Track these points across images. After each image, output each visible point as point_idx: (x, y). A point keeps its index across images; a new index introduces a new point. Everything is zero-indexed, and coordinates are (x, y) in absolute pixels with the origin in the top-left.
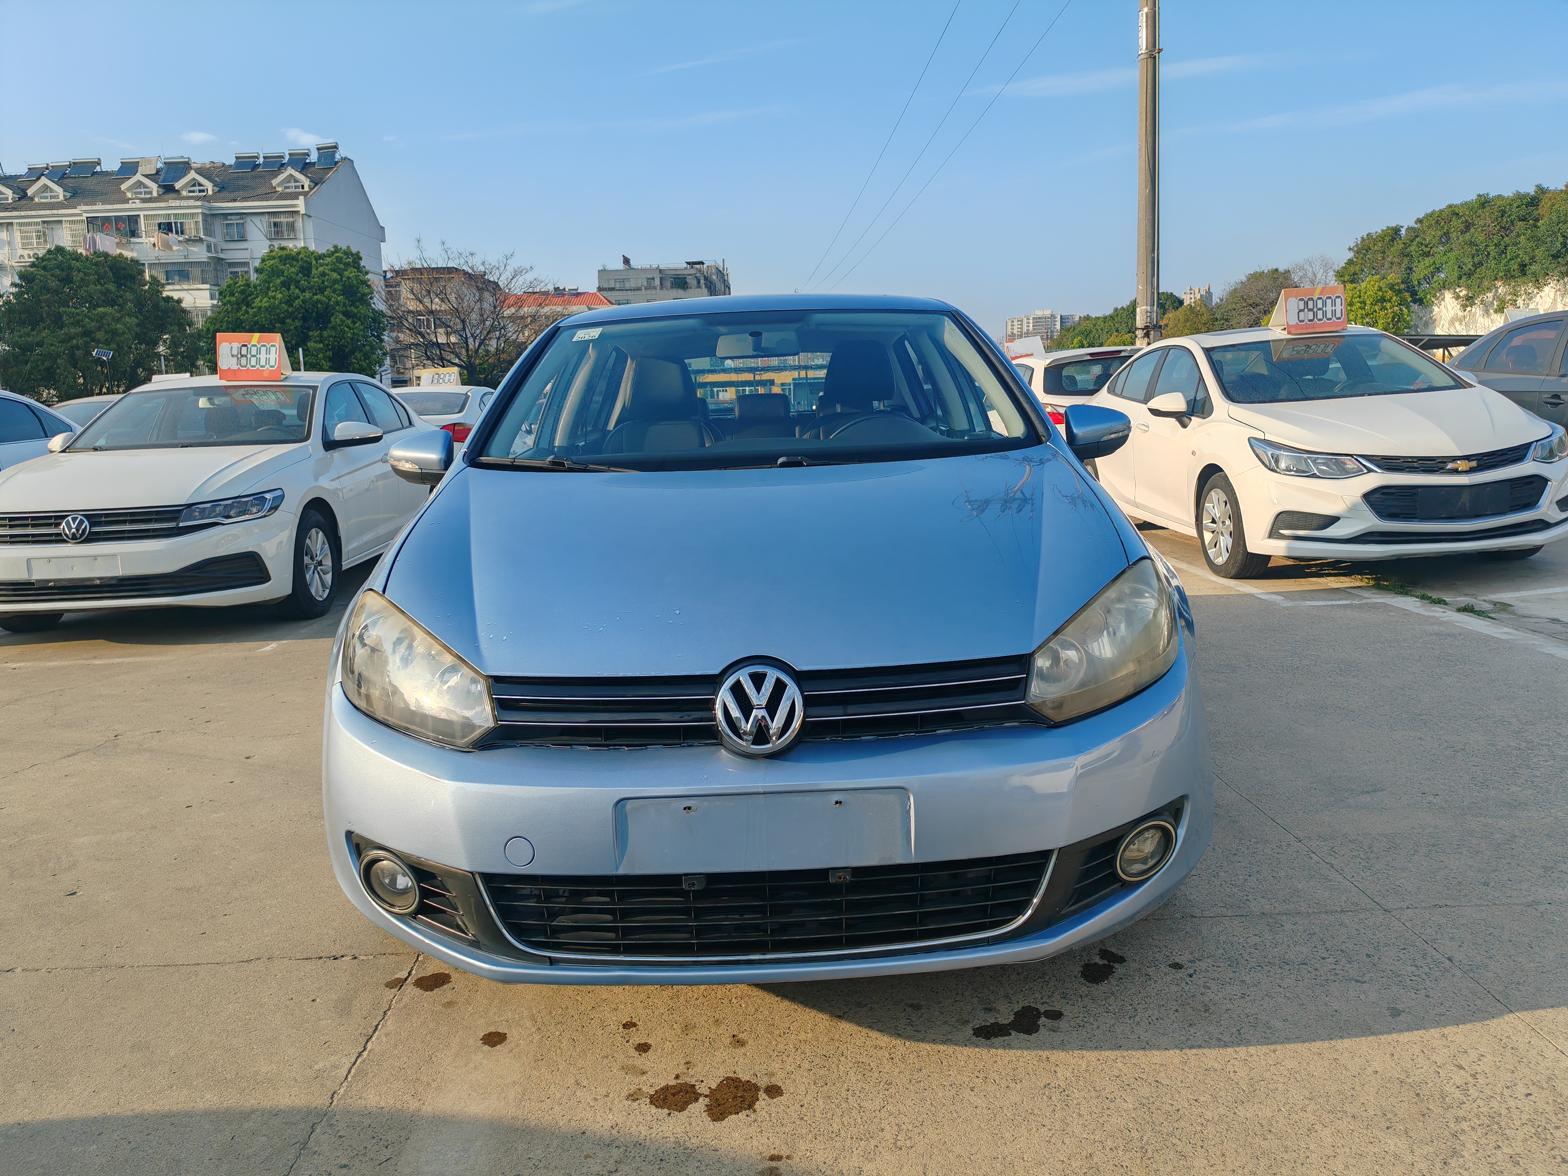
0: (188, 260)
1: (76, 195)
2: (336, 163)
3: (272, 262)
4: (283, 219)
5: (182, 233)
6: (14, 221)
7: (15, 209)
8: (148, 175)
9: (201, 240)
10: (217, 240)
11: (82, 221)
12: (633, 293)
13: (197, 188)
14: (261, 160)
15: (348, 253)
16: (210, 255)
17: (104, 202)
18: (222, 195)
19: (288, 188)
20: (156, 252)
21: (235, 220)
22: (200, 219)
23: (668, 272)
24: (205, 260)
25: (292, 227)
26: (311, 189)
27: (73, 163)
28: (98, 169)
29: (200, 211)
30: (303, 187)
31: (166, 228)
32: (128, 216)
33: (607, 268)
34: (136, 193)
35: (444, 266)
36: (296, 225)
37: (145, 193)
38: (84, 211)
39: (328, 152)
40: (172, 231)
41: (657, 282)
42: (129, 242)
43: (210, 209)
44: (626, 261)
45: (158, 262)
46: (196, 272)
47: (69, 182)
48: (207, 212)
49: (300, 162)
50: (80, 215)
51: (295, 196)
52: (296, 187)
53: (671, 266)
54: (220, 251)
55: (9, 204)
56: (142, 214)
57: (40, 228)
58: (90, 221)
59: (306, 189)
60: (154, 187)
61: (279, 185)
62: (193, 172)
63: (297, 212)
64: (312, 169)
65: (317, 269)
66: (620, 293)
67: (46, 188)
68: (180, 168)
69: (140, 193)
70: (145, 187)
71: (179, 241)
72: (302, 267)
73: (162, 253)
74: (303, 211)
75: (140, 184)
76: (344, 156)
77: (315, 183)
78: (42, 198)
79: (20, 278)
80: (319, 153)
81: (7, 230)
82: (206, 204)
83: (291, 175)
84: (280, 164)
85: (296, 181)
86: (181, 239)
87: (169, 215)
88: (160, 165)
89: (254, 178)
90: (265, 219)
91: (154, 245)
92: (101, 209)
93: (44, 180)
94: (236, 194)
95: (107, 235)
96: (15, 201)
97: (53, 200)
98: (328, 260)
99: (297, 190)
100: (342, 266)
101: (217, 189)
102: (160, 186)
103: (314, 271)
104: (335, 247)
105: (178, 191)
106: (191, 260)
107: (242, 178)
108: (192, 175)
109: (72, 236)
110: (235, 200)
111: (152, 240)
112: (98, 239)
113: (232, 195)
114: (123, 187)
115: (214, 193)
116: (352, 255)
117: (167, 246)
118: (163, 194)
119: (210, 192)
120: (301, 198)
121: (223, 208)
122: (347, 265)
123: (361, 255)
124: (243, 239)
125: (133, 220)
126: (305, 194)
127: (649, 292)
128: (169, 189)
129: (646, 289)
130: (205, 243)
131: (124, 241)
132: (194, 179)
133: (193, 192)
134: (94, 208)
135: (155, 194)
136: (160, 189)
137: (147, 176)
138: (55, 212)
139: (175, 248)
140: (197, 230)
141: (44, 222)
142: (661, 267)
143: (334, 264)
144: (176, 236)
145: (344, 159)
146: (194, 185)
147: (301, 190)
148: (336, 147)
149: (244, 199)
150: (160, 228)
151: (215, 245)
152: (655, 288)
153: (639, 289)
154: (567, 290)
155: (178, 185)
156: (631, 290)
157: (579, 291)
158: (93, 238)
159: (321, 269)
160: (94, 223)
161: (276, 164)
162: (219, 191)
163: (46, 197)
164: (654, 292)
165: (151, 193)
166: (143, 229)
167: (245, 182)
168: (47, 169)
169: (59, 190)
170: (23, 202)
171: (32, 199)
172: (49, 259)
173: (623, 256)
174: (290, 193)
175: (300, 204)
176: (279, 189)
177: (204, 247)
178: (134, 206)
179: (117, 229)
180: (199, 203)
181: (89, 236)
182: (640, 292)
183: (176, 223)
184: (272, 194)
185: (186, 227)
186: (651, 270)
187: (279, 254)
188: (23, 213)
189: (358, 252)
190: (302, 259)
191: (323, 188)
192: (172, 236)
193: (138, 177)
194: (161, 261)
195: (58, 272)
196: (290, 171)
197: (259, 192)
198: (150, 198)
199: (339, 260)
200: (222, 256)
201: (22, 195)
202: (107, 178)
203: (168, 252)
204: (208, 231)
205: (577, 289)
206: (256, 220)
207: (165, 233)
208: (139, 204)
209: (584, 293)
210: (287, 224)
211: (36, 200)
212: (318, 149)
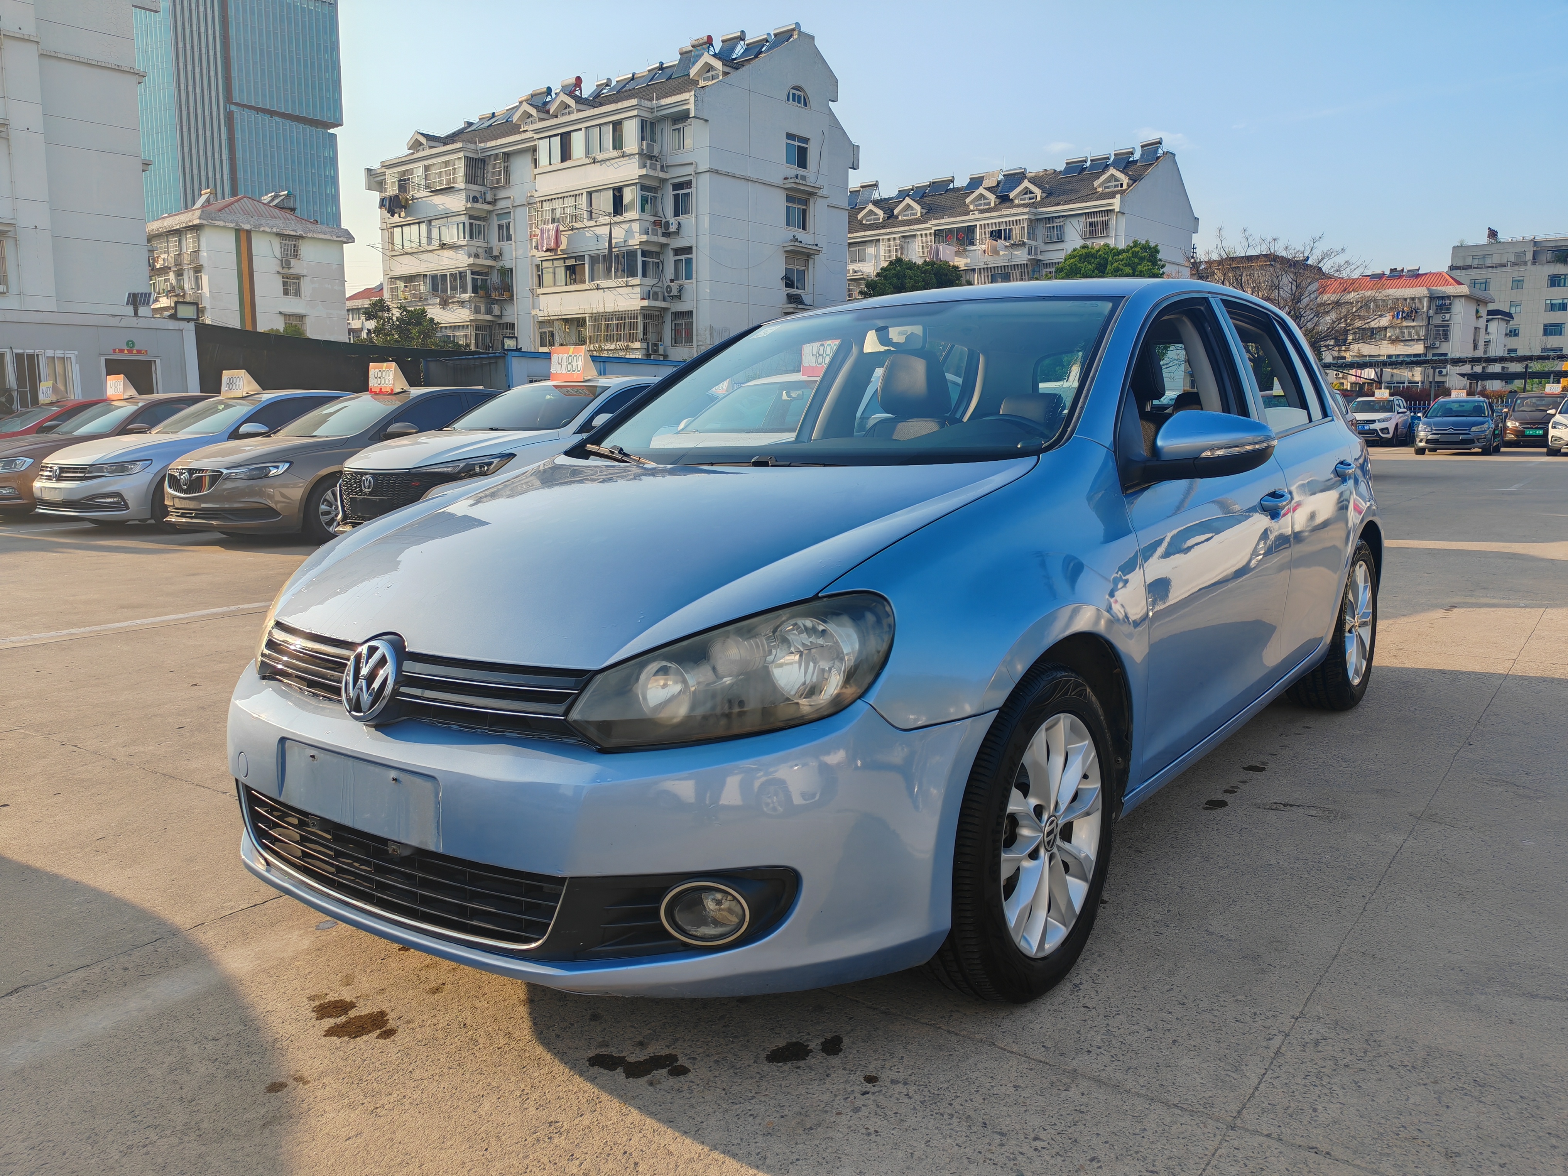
0: (1010, 264)
1: (931, 211)
2: (1158, 158)
3: (1072, 261)
4: (1099, 219)
5: (1009, 239)
6: (881, 238)
7: (883, 227)
8: (990, 188)
9: (1024, 244)
10: (1039, 243)
11: (929, 234)
12: (1495, 270)
13: (1028, 196)
14: (1089, 163)
15: (1146, 247)
16: (1029, 257)
17: (950, 216)
18: (1048, 200)
19: (1108, 187)
20: (986, 258)
21: (1058, 222)
22: (1026, 225)
23: (1544, 244)
24: (1025, 262)
25: (1106, 225)
26: (1129, 186)
27: (933, 183)
28: (951, 186)
29: (1026, 217)
30: (1122, 185)
31: (996, 235)
32: (967, 226)
33: (1465, 244)
34: (977, 205)
35: (1243, 255)
36: (1110, 223)
37: (985, 204)
38: (934, 225)
39: (1152, 150)
40: (1001, 238)
41: (1529, 256)
42: (965, 251)
43: (1036, 214)
44: (1493, 234)
45: (986, 266)
46: (1017, 273)
47: (927, 200)
48: (1032, 217)
49: (1124, 162)
50: (930, 228)
51: (1112, 195)
52: (1116, 186)
53: (1552, 237)
54: (1039, 253)
55: (880, 223)
56: (978, 223)
57: (899, 242)
58: (938, 234)
59: (1125, 187)
60: (992, 197)
61: (1099, 186)
62: (1026, 181)
63: (1112, 210)
64: (1135, 167)
65: (1112, 264)
66: (1478, 271)
67: (908, 206)
68: (1014, 179)
69: (981, 205)
70: (986, 198)
71: (1006, 247)
72: (1099, 264)
73: (990, 258)
74: (1117, 210)
75: (982, 196)
76: (1165, 151)
77: (1134, 180)
78: (904, 216)
79: (866, 286)
80: (1143, 150)
81: (876, 246)
82: (1033, 210)
83: (1112, 175)
84: (1105, 164)
85: (1116, 180)
86: (1008, 244)
87: (1001, 223)
88: (1001, 177)
89: (1080, 181)
90: (1082, 220)
91: (985, 251)
92: (948, 222)
93: (908, 200)
94: (1061, 198)
95: (949, 245)
96: (884, 221)
97: (913, 217)
98: (1124, 255)
99: (1116, 189)
100: (1136, 260)
101: (1045, 195)
102: (997, 197)
103: (1109, 267)
104: (1135, 242)
105: (1012, 200)
106: (1013, 263)
107: (1069, 183)
108: (1026, 183)
109: (923, 247)
110: (1058, 204)
111: (984, 247)
112: (941, 250)
113: (1057, 200)
114: (968, 201)
115: (1042, 199)
116: (1150, 248)
117: (996, 252)
118: (999, 204)
119: (1039, 199)
120: (1118, 196)
121: (1047, 213)
122: (1142, 259)
123: (1159, 248)
124: (1061, 240)
125: (971, 230)
126: (1122, 193)
127: (1516, 268)
128: (1004, 199)
129: (1513, 264)
130: (1027, 246)
131: (961, 249)
132: (1026, 188)
133: (1024, 199)
134: (942, 221)
135: (992, 205)
136: (997, 200)
137: (988, 189)
138: (912, 227)
139: (1001, 253)
140: (1022, 237)
141: (903, 237)
142: (1538, 239)
143: (1130, 258)
144: (1003, 242)
145: (1165, 154)
146: (1026, 194)
147: (1119, 188)
148: (1160, 143)
149: (1066, 203)
150: (991, 236)
151: (1036, 248)
152: (1525, 263)
153: (1503, 266)
154: (1405, 270)
155: (1012, 195)
156: (1492, 267)
157: (1420, 272)
158: (937, 246)
159: (1116, 264)
160: (940, 235)
161: (1101, 165)
162: (1047, 197)
163: (908, 215)
164: (1523, 268)
165: (989, 204)
166: (978, 238)
167: (1070, 187)
168: (912, 190)
169: (918, 208)
170: (891, 221)
171: (897, 217)
172: (890, 269)
173: (1489, 229)
174: (1108, 193)
175: (1116, 203)
176: (1100, 190)
177: (1026, 250)
178: (973, 217)
179: (958, 239)
180: (1027, 210)
181: (934, 246)
182: (1504, 269)
183: (1005, 230)
184: (1094, 195)
185: (1013, 233)
186: (1524, 241)
187: (1080, 253)
188: (888, 231)
189: (1157, 246)
190: (1100, 256)
191: (1140, 185)
192: (1001, 242)
193: (981, 190)
194: (989, 266)
195: (895, 280)
196: (1112, 171)
197: (1082, 193)
198: (988, 209)
199: (1135, 254)
200: (1040, 257)
201: (891, 216)
202: (957, 194)
203: (996, 257)
204: (1032, 235)
205: (1418, 270)
206: (1074, 221)
207: (995, 240)
208: (977, 215)
209: (1426, 274)
210: (1102, 222)
211: (900, 218)
212: (1142, 146)
